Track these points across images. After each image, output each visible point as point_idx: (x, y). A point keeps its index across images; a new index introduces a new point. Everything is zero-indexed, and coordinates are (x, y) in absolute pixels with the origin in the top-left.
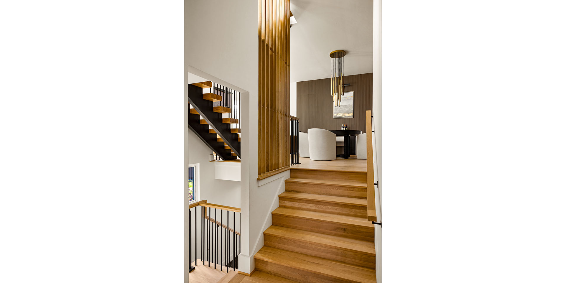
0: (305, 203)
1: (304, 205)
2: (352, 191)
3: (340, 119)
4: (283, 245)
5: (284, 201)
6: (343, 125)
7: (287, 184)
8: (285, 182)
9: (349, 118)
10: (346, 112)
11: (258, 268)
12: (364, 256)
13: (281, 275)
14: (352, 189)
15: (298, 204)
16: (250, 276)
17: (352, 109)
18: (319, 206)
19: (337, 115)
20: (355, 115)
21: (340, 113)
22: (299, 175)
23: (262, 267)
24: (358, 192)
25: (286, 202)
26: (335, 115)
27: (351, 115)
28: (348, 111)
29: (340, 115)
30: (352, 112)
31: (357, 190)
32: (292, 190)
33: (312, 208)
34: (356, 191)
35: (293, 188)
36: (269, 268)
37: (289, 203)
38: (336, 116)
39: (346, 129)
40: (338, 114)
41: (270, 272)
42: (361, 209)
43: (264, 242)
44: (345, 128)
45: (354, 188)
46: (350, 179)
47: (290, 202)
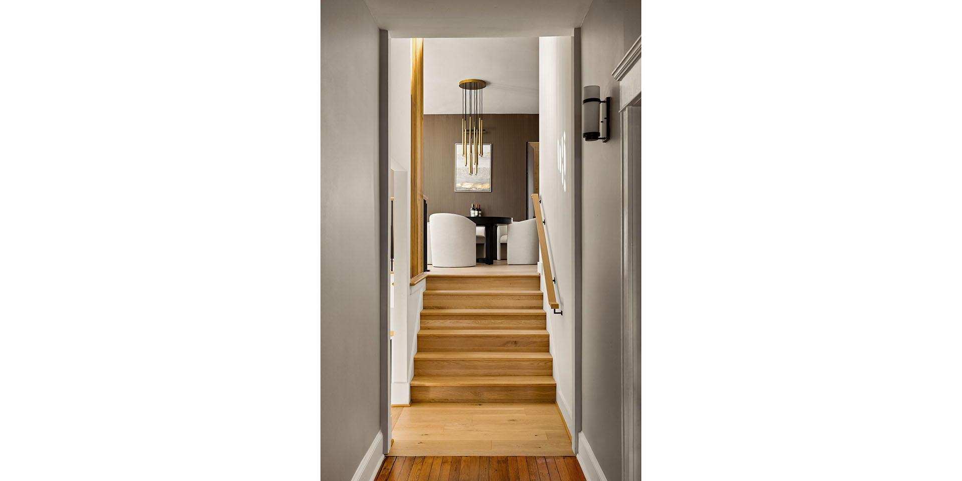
0: (460, 319)
1: (457, 322)
2: (519, 300)
3: (468, 193)
4: (443, 370)
5: (427, 321)
6: (474, 205)
7: (426, 298)
8: (424, 295)
9: (482, 193)
10: (477, 181)
11: (416, 399)
12: (541, 364)
13: (448, 400)
14: (518, 298)
15: (450, 322)
16: (410, 406)
17: (489, 177)
18: (479, 321)
19: (462, 185)
20: (493, 188)
21: (467, 182)
22: (439, 285)
23: (420, 396)
24: (526, 301)
25: (431, 321)
26: (458, 185)
27: (487, 187)
28: (482, 180)
29: (467, 186)
30: (489, 181)
31: (524, 298)
32: (435, 305)
33: (470, 325)
34: (525, 300)
35: (435, 302)
36: (431, 395)
37: (435, 322)
38: (460, 188)
39: (480, 212)
40: (465, 184)
41: (433, 399)
42: (532, 319)
43: (414, 371)
44: (478, 210)
45: (520, 295)
46: (513, 287)
47: (437, 321)
